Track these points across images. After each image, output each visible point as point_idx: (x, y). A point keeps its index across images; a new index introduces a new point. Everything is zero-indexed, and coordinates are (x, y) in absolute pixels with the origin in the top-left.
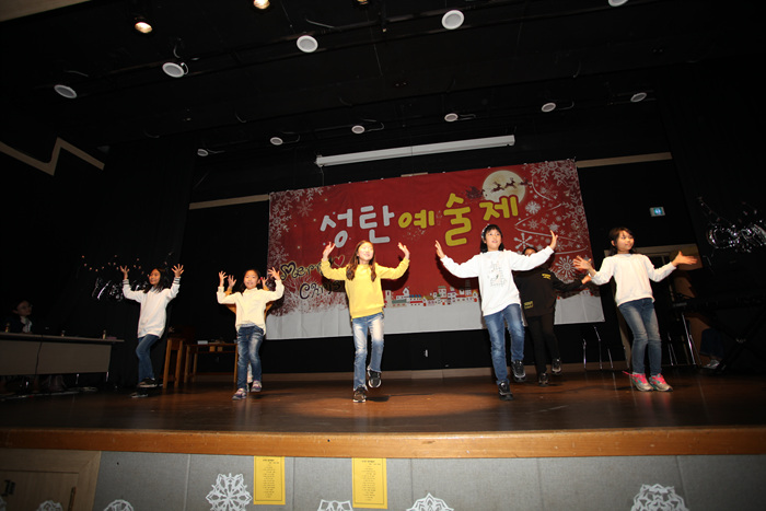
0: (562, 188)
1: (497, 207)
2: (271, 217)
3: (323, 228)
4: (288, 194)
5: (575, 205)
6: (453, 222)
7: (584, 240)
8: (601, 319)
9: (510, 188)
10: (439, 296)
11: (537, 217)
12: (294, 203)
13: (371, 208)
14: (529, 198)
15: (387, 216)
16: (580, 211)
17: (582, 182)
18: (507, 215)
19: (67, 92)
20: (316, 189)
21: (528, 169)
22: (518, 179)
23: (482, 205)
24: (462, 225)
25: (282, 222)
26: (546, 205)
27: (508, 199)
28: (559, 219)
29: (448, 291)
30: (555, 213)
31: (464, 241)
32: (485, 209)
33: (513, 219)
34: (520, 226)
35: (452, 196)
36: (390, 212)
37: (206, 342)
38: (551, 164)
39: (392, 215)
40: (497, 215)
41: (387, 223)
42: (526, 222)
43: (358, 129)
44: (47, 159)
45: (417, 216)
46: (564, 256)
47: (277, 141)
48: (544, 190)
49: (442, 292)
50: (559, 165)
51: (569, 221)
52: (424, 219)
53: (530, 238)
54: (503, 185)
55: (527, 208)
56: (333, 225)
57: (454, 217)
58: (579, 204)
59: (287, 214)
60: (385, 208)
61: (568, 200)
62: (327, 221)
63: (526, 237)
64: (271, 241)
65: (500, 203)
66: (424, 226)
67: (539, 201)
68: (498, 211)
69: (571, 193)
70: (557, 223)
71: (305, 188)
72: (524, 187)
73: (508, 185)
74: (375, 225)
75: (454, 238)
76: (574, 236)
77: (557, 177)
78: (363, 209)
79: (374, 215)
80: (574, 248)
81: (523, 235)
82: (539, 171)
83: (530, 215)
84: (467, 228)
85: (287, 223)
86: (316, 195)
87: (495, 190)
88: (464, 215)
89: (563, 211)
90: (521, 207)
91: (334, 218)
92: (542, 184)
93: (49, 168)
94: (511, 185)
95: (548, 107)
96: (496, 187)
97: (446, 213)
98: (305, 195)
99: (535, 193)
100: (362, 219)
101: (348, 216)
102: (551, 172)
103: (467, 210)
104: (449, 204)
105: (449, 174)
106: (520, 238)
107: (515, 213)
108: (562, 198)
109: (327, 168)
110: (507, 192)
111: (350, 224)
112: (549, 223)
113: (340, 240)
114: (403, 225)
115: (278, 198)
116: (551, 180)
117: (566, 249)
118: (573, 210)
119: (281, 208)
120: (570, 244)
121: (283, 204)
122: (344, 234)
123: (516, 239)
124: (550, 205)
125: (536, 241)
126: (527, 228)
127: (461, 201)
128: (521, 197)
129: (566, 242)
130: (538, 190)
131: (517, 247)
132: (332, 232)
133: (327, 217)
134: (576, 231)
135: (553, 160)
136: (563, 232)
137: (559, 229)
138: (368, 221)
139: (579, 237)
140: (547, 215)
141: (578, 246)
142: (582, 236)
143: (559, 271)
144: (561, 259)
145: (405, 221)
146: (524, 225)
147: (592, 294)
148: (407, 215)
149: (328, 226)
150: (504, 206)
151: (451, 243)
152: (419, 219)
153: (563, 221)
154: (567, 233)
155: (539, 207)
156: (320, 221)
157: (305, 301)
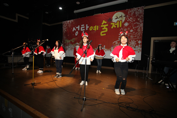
0: (138, 17)
1: (116, 24)
2: (63, 28)
3: (73, 31)
5: (140, 23)
6: (103, 29)
7: (140, 35)
8: (140, 59)
9: (121, 18)
11: (127, 27)
12: (67, 24)
13: (84, 25)
14: (126, 21)
15: (87, 27)
16: (142, 25)
17: (145, 15)
18: (118, 27)
20: (72, 20)
21: (128, 11)
22: (123, 15)
23: (111, 24)
24: (105, 30)
25: (65, 29)
26: (131, 23)
27: (119, 22)
30: (133, 26)
31: (105, 34)
32: (112, 25)
33: (120, 28)
34: (121, 30)
35: (104, 21)
36: (88, 26)
38: (136, 9)
39: (88, 27)
40: (115, 27)
41: (87, 29)
42: (123, 29)
43: (78, 3)
44: (15, 19)
45: (94, 27)
46: (133, 40)
47: (61, 8)
50: (138, 9)
51: (137, 29)
52: (96, 28)
54: (119, 17)
55: (124, 25)
56: (75, 30)
57: (103, 27)
58: (142, 23)
59: (66, 27)
60: (87, 25)
61: (139, 21)
62: (74, 29)
64: (63, 34)
65: (117, 23)
66: (95, 30)
67: (129, 22)
68: (116, 25)
69: (140, 19)
70: (133, 29)
71: (70, 20)
72: (125, 17)
73: (120, 17)
74: (84, 30)
75: (103, 33)
76: (137, 34)
77: (136, 13)
78: (82, 26)
79: (84, 27)
80: (137, 37)
83: (125, 27)
84: (106, 31)
85: (66, 29)
86: (72, 22)
87: (116, 19)
88: (106, 27)
89: (136, 25)
90: (123, 24)
91: (75, 28)
92: (131, 16)
93: (16, 21)
94: (121, 17)
96: (116, 18)
97: (102, 26)
98: (70, 22)
99: (128, 19)
100: (82, 28)
101: (78, 27)
102: (135, 11)
103: (107, 25)
104: (103, 24)
107: (121, 26)
108: (137, 21)
110: (119, 19)
111: (79, 30)
112: (130, 29)
113: (77, 34)
114: (90, 30)
115: (64, 23)
116: (134, 14)
117: (134, 38)
118: (139, 25)
119: (65, 26)
120: (136, 36)
122: (77, 32)
123: (119, 34)
124: (132, 23)
127: (106, 22)
128: (123, 21)
129: (134, 35)
130: (129, 18)
131: (119, 37)
132: (75, 32)
133: (74, 28)
134: (139, 32)
135: (137, 7)
136: (134, 32)
137: (133, 31)
138: (83, 29)
139: (139, 34)
140: (130, 27)
141: (138, 37)
142: (140, 34)
143: (130, 44)
144: (132, 41)
145: (91, 29)
146: (123, 30)
147: (139, 52)
148: (92, 27)
149: (74, 30)
150: (118, 24)
151: (102, 35)
152: (95, 28)
153: (135, 29)
154: (135, 33)
155: (128, 24)
156: (73, 29)
157: (69, 48)
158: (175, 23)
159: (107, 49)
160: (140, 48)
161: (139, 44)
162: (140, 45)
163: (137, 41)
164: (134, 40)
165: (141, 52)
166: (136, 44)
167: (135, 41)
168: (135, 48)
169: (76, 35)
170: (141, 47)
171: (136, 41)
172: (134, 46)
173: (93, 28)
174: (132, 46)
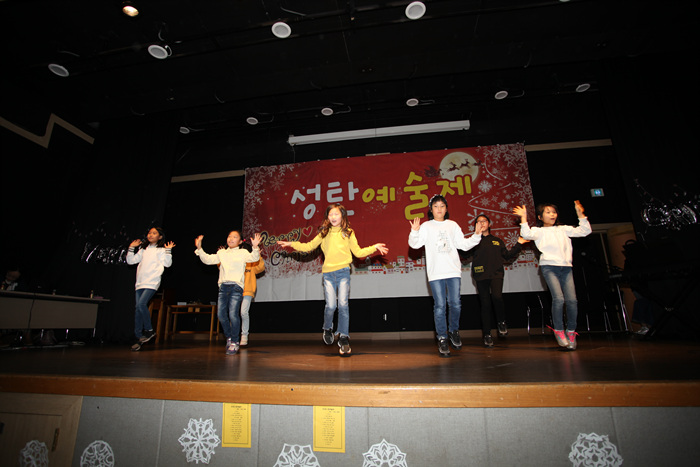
0: (512, 170)
1: (452, 185)
2: (246, 190)
3: (293, 201)
4: (262, 170)
5: (523, 185)
6: (412, 198)
7: (531, 216)
9: (465, 168)
10: (398, 265)
11: (488, 195)
12: (267, 178)
13: (338, 184)
14: (481, 178)
15: (352, 191)
16: (528, 190)
17: (529, 164)
18: (461, 193)
19: (60, 70)
20: (288, 166)
21: (482, 151)
22: (472, 160)
23: (439, 183)
24: (420, 201)
25: (256, 195)
26: (497, 184)
27: (463, 178)
28: (508, 197)
29: (406, 261)
30: (505, 192)
32: (442, 186)
33: (467, 196)
34: (473, 203)
35: (412, 174)
36: (355, 187)
37: (185, 304)
38: (503, 147)
39: (357, 190)
40: (452, 193)
41: (352, 198)
42: (479, 199)
43: (327, 112)
44: (42, 133)
45: (379, 192)
47: (252, 121)
48: (495, 171)
49: (401, 261)
50: (510, 148)
52: (386, 195)
54: (458, 165)
55: (480, 187)
56: (303, 199)
57: (413, 193)
58: (527, 184)
59: (261, 188)
60: (351, 184)
61: (517, 180)
62: (297, 195)
64: (246, 213)
65: (455, 181)
66: (385, 201)
67: (491, 180)
68: (453, 189)
69: (520, 173)
70: (506, 201)
71: (278, 164)
72: (477, 167)
73: (463, 165)
75: (413, 212)
77: (507, 159)
78: (330, 185)
79: (340, 191)
81: (475, 211)
82: (491, 153)
83: (482, 193)
85: (260, 196)
86: (287, 171)
87: (451, 170)
88: (422, 192)
89: (512, 190)
90: (474, 186)
91: (303, 192)
92: (494, 165)
93: (44, 142)
94: (466, 165)
95: (501, 95)
96: (452, 167)
97: (406, 189)
98: (277, 171)
99: (487, 173)
100: (330, 193)
101: (317, 190)
102: (502, 154)
103: (425, 187)
104: (409, 182)
105: (409, 154)
106: (472, 213)
107: (469, 191)
108: (512, 178)
109: (297, 147)
110: (462, 171)
111: (318, 198)
112: (499, 200)
113: (309, 213)
114: (366, 200)
115: (253, 173)
116: (502, 161)
117: (514, 225)
118: (521, 189)
119: (255, 183)
121: (257, 179)
122: (312, 207)
123: (469, 215)
124: (501, 184)
126: (479, 205)
127: (419, 179)
128: (474, 177)
130: (491, 170)
131: (470, 222)
132: (301, 205)
133: (297, 191)
135: (504, 144)
138: (334, 196)
140: (498, 194)
145: (368, 196)
146: (477, 202)
148: (370, 191)
149: (298, 199)
150: (459, 185)
152: (381, 195)
153: (512, 199)
155: (490, 186)
156: (291, 194)
157: (276, 268)
158: (592, 190)
169: (307, 216)
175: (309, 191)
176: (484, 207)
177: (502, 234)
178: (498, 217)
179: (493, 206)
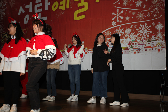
3: (19, 14)
6: (79, 5)
7: (160, 11)
8: (165, 69)
12: (8, 1)
13: (40, 1)
24: (83, 7)
25: (3, 11)
31: (83, 17)
34: (117, 5)
36: (48, 2)
39: (49, 4)
41: (46, 9)
45: (61, 3)
46: (143, 24)
52: (65, 4)
53: (122, 12)
56: (24, 12)
57: (79, 2)
59: (5, 7)
62: (21, 10)
63: (120, 12)
66: (64, 9)
74: (41, 10)
75: (79, 15)
76: (152, 10)
78: (37, 2)
79: (41, 5)
80: (152, 17)
81: (118, 10)
84: (86, 8)
85: (5, 12)
91: (24, 8)
100: (36, 7)
101: (30, 6)
106: (116, 13)
111: (31, 11)
113: (26, 20)
114: (54, 9)
117: (145, 19)
119: (3, 4)
120: (149, 15)
123: (113, 14)
125: (126, 14)
126: (121, 6)
129: (146, 13)
131: (113, 19)
132: (23, 15)
133: (21, 8)
134: (155, 4)
136: (145, 6)
137: (143, 4)
138: (38, 8)
139: (156, 9)
141: (155, 16)
142: (159, 8)
143: (138, 34)
144: (141, 25)
145: (55, 7)
146: (119, 3)
147: (159, 50)
148: (56, 3)
149: (21, 12)
151: (76, 18)
152: (62, 5)
154: (148, 7)
156: (18, 10)
159: (88, 48)
160: (161, 42)
161: (158, 31)
162: (160, 35)
163: (152, 26)
164: (146, 24)
165: (164, 49)
166: (151, 32)
167: (148, 25)
168: (149, 41)
169: (25, 22)
170: (163, 37)
171: (150, 26)
172: (148, 36)
173: (59, 5)
174: (143, 38)
175: (27, 7)
176: (124, 7)
177: (135, 26)
178: (134, 13)
179: (131, 5)
